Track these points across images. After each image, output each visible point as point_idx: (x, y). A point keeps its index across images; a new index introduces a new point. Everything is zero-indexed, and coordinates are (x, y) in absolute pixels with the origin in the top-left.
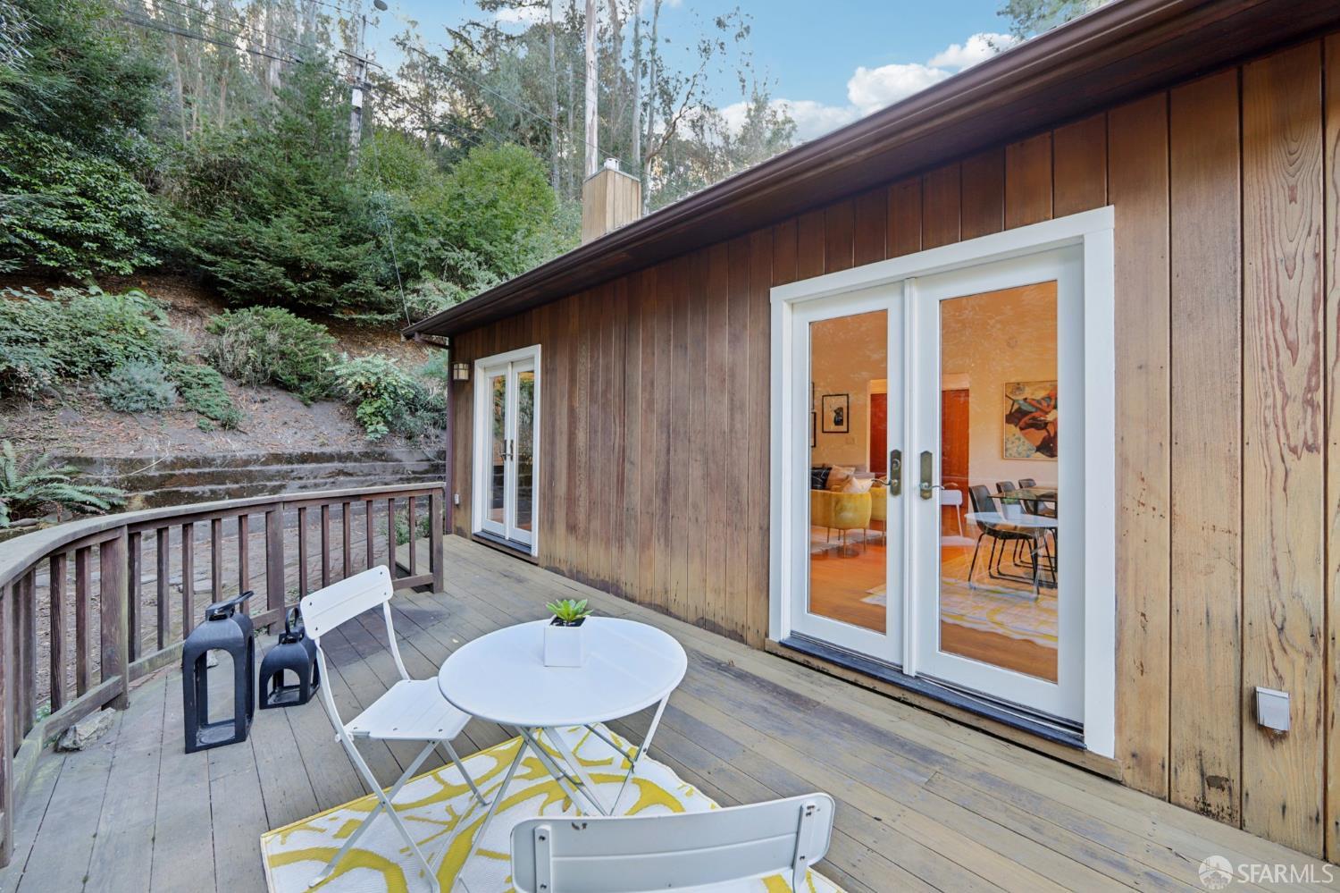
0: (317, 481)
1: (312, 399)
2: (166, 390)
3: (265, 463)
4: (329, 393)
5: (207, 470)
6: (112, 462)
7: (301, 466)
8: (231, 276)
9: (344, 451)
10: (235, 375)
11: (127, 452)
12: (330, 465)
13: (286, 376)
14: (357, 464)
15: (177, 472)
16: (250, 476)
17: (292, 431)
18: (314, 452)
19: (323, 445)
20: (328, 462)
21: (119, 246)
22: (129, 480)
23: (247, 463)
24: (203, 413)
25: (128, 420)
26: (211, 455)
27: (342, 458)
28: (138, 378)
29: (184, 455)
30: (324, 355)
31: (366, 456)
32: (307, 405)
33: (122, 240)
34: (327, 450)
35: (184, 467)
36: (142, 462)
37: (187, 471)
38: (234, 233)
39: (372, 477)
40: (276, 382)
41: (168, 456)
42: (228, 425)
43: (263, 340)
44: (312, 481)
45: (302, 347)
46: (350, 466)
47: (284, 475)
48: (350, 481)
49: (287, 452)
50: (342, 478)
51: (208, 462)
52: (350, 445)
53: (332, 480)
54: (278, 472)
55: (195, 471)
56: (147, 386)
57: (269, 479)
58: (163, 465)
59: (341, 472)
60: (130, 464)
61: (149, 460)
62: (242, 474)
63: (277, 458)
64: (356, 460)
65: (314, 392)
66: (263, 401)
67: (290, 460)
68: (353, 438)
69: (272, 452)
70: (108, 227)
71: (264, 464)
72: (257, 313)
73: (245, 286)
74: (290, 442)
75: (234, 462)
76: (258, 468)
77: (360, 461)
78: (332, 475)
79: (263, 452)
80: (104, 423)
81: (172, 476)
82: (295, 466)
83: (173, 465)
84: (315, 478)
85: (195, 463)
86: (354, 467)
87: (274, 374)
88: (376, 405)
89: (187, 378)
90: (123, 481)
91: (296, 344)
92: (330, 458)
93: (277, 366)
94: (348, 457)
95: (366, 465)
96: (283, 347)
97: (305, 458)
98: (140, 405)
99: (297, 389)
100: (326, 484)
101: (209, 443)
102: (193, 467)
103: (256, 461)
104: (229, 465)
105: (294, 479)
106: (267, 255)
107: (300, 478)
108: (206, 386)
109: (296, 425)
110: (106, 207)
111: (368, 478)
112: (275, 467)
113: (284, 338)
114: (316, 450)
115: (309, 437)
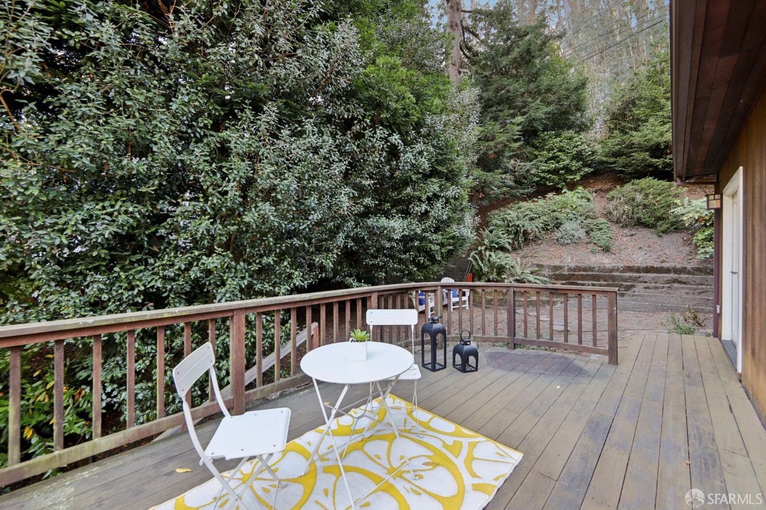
0: (657, 285)
1: (663, 232)
2: (581, 233)
3: (623, 271)
4: (677, 227)
5: (591, 273)
6: (549, 267)
7: (646, 274)
8: (623, 167)
9: (679, 266)
10: (618, 222)
11: (557, 263)
12: (667, 275)
13: (645, 218)
14: (691, 276)
15: (576, 273)
16: (613, 278)
17: (643, 253)
18: (655, 266)
19: (663, 261)
20: (666, 273)
21: (573, 168)
22: (555, 275)
23: (612, 270)
24: (596, 244)
25: (564, 248)
26: (592, 266)
27: (676, 271)
28: (568, 228)
29: (580, 265)
30: (675, 201)
31: (698, 270)
32: (660, 236)
33: (575, 165)
34: (666, 265)
35: (580, 271)
36: (560, 268)
37: (581, 273)
38: (623, 142)
39: (704, 287)
40: (640, 223)
41: (573, 265)
42: (606, 250)
43: (633, 199)
44: (653, 285)
45: (658, 199)
46: (683, 277)
47: (635, 279)
48: (683, 288)
49: (636, 265)
50: (676, 285)
51: (591, 269)
52: (685, 262)
53: (668, 285)
54: (630, 277)
55: (585, 273)
56: (571, 232)
57: (624, 281)
58: (570, 269)
59: (675, 281)
60: (556, 268)
61: (564, 267)
62: (609, 276)
63: (630, 269)
64: (689, 273)
65: (665, 227)
66: (632, 235)
67: (638, 270)
68: (690, 257)
69: (627, 265)
70: (567, 162)
71: (621, 272)
72: (633, 184)
73: (630, 170)
74: (640, 259)
75: (604, 270)
76: (618, 274)
77: (693, 274)
78: (668, 282)
79: (622, 265)
80: (555, 250)
81: (574, 275)
82: (642, 274)
83: (574, 270)
84: (656, 283)
85: (585, 270)
86: (687, 278)
87: (639, 219)
88: (706, 233)
89: (592, 226)
90: (552, 275)
91: (654, 198)
92: (668, 271)
93: (641, 214)
94: (683, 270)
95: (698, 278)
96: (646, 202)
97: (648, 270)
98: (569, 241)
99: (653, 226)
100: (663, 287)
101: (593, 259)
102: (584, 271)
103: (618, 270)
104: (602, 271)
105: (641, 282)
106: (641, 148)
107: (645, 282)
108: (600, 229)
109: (648, 249)
110: (568, 153)
111: (700, 287)
112: (628, 274)
113: (647, 195)
114: (657, 265)
115: (655, 256)
